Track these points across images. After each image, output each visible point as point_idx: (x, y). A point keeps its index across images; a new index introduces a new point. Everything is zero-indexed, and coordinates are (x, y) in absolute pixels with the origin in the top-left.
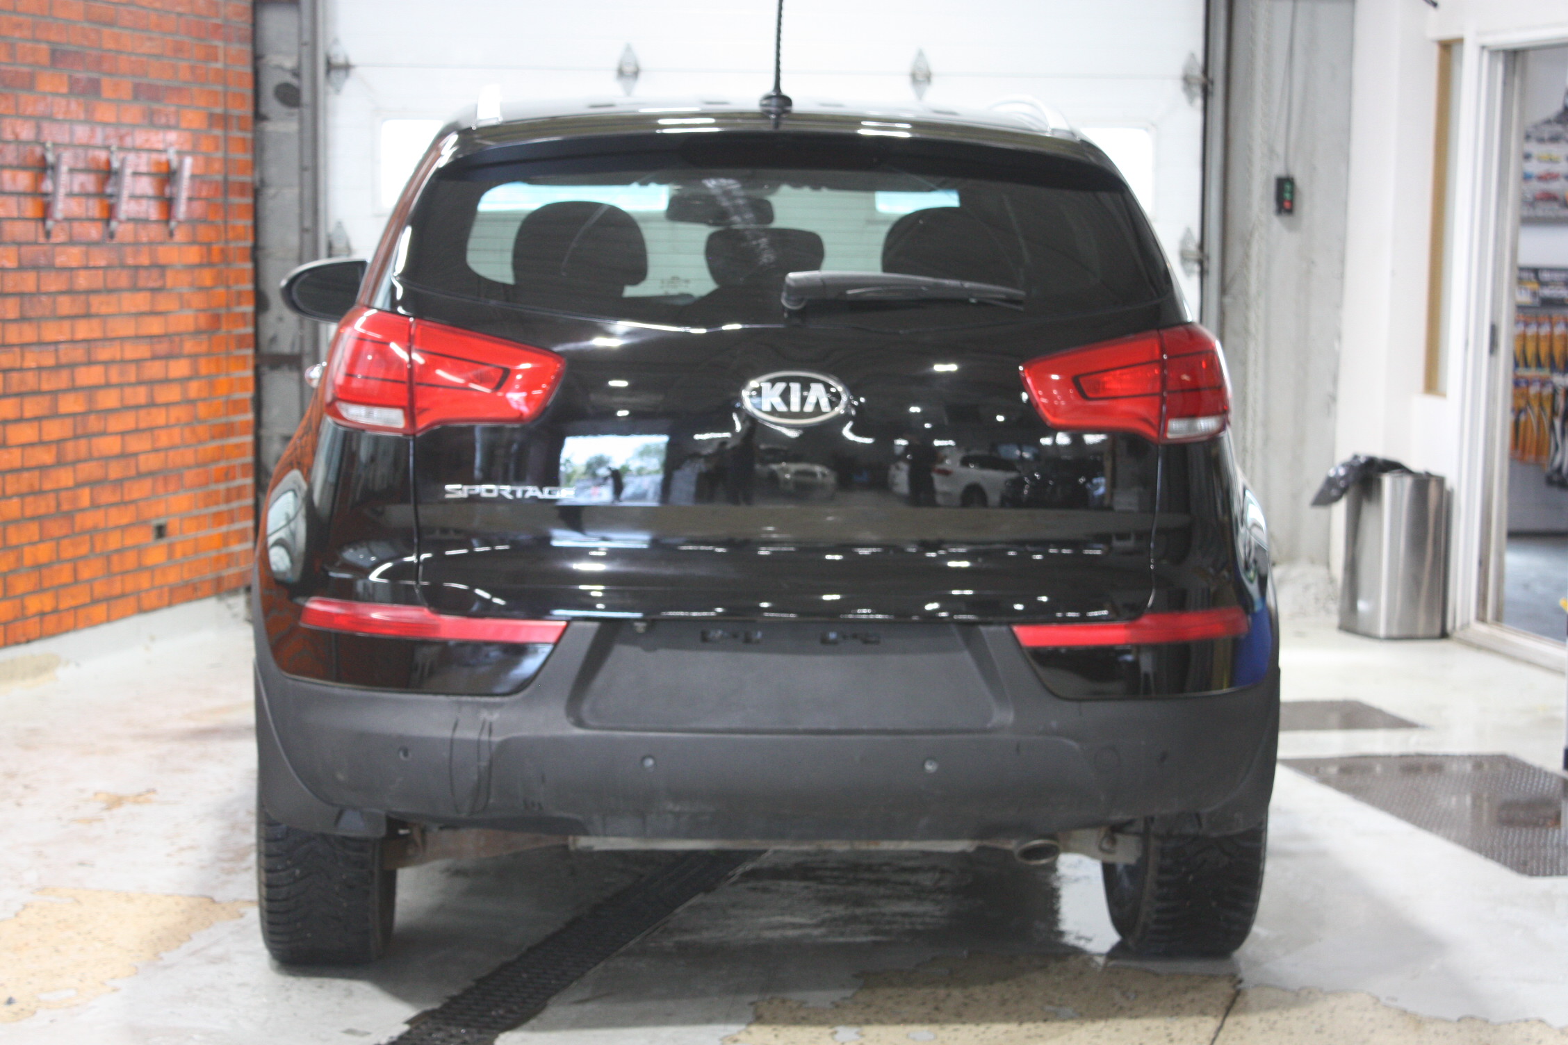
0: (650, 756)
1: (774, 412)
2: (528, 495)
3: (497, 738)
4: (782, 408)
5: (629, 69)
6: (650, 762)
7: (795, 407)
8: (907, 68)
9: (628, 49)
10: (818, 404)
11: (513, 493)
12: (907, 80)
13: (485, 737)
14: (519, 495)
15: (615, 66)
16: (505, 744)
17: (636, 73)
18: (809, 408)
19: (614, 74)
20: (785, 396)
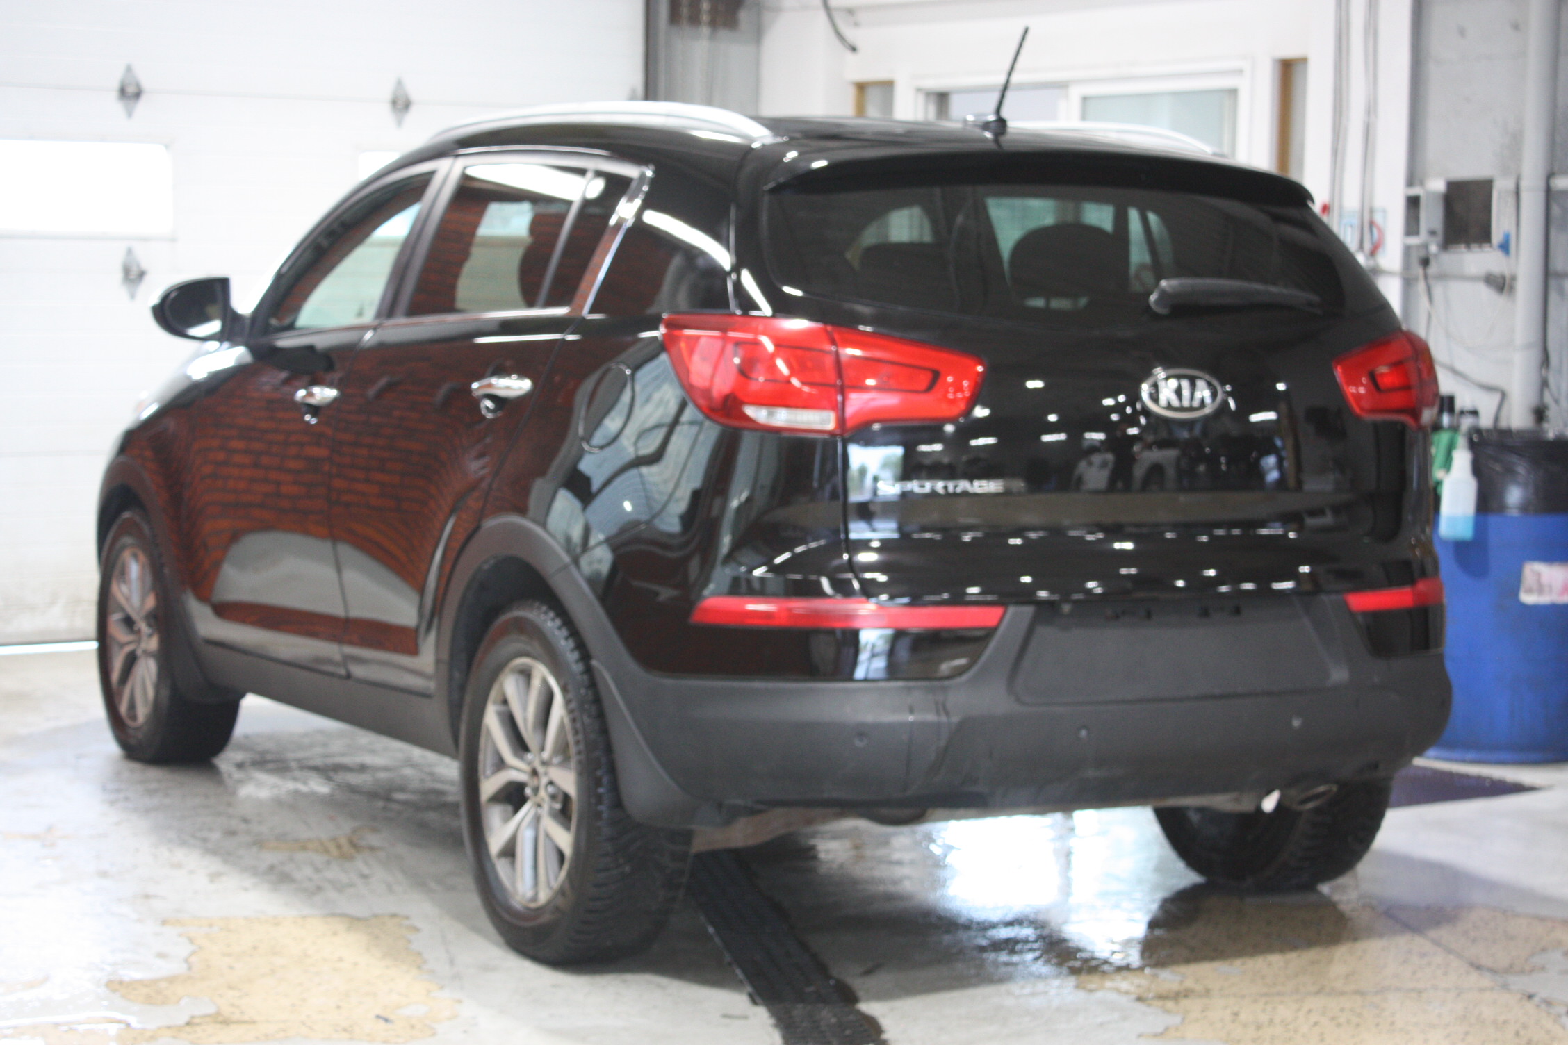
0: (1085, 727)
1: (1169, 407)
2: (959, 490)
3: (955, 719)
4: (1175, 403)
5: (131, 90)
6: (1084, 733)
7: (1186, 403)
8: (387, 95)
9: (129, 69)
10: (1202, 401)
11: (946, 488)
12: (386, 108)
13: (944, 719)
14: (951, 489)
15: (116, 85)
16: (961, 725)
17: (138, 95)
18: (1196, 404)
19: (114, 94)
20: (1178, 392)
